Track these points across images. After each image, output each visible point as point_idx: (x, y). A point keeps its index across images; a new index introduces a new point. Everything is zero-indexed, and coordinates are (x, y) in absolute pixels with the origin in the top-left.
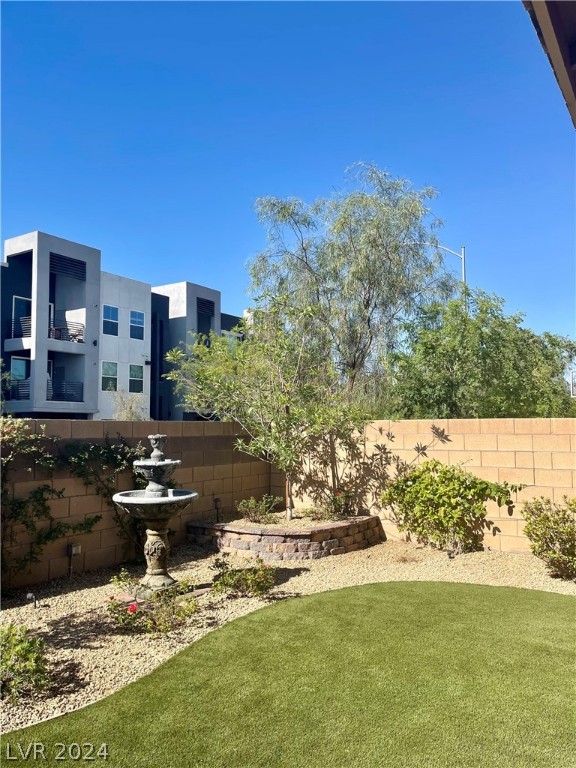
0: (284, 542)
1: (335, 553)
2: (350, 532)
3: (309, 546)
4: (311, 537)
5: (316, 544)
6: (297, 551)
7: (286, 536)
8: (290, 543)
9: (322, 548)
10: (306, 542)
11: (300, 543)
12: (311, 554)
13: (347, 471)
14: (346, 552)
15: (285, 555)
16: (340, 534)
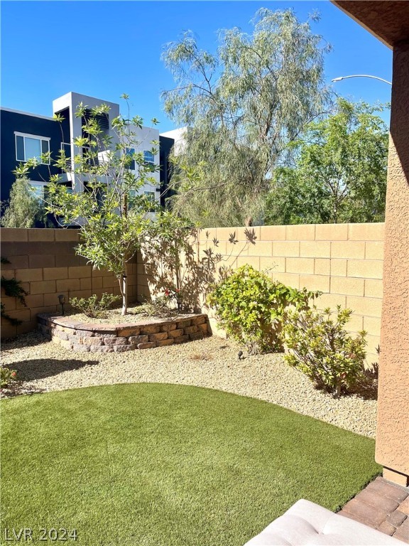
0: (93, 336)
1: (142, 347)
2: (165, 329)
3: (114, 340)
4: (117, 332)
5: (121, 339)
6: (103, 344)
7: (95, 331)
8: (97, 338)
9: (127, 343)
10: (112, 337)
11: (106, 338)
12: (115, 348)
13: (186, 275)
14: (157, 346)
15: (92, 348)
16: (151, 330)
